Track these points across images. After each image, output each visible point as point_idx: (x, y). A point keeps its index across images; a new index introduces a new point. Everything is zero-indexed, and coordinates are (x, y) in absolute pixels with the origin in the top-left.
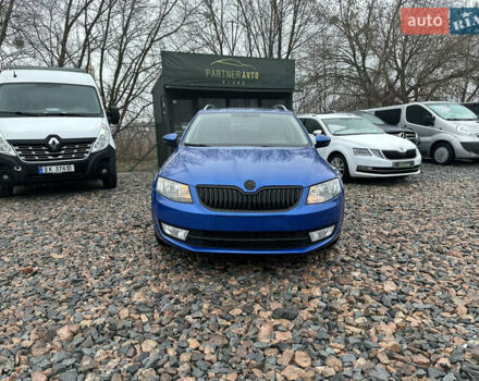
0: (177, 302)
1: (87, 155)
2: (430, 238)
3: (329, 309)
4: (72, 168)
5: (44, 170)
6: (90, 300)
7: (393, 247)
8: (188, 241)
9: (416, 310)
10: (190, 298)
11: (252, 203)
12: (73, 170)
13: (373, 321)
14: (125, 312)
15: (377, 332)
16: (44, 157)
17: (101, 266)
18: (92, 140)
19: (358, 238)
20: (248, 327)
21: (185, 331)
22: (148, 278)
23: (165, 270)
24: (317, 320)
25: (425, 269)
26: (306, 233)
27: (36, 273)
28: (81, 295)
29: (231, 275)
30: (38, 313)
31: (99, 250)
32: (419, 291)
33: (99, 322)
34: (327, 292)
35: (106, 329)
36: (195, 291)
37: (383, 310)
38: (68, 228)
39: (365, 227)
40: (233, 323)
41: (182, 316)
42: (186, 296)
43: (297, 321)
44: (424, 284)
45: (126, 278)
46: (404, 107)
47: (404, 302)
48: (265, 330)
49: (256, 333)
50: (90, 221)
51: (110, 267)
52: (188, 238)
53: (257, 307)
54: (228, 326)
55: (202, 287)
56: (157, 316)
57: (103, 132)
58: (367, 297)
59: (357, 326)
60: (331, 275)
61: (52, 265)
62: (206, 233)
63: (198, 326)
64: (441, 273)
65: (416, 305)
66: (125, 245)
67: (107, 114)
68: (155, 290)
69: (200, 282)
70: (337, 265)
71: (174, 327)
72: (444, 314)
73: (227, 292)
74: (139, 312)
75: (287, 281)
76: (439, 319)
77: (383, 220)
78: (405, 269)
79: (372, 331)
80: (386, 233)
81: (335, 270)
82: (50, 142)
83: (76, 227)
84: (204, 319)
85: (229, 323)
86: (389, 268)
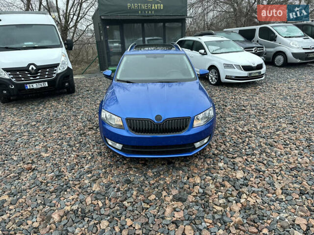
0: (118, 190)
1: (55, 75)
2: (266, 133)
3: (204, 194)
4: (46, 84)
5: (29, 87)
6: (68, 190)
7: (244, 142)
8: (122, 150)
9: (254, 192)
10: (126, 187)
11: (160, 129)
12: (47, 85)
13: (229, 201)
14: (89, 200)
15: (231, 210)
16: (27, 79)
17: (72, 163)
18: (57, 65)
19: (223, 135)
20: (159, 208)
21: (124, 213)
22: (100, 172)
23: (110, 166)
24: (197, 202)
25: (261, 160)
26: (193, 144)
27: (34, 169)
28: (63, 186)
29: (149, 167)
30: (39, 201)
31: (70, 149)
32: (256, 177)
33: (75, 207)
34: (204, 180)
35: (79, 213)
36: (128, 182)
37: (235, 193)
38: (49, 130)
39: (228, 126)
40: (150, 205)
41: (122, 201)
42: (123, 186)
43: (186, 203)
44: (260, 172)
45: (88, 172)
46: (257, 28)
47: (247, 186)
48: (168, 210)
49: (164, 213)
50: (62, 124)
51: (77, 164)
52: (122, 148)
53: (164, 193)
54: (148, 208)
55: (132, 178)
56: (107, 202)
57: (63, 58)
58: (226, 183)
59: (220, 205)
60: (206, 166)
61: (43, 162)
62: (133, 147)
63: (131, 208)
64: (270, 163)
65: (253, 189)
66: (85, 144)
67: (65, 44)
68: (105, 181)
69: (130, 175)
70: (210, 158)
71: (118, 210)
72: (269, 195)
73: (147, 182)
74: (97, 199)
75: (181, 172)
76: (265, 199)
77: (239, 119)
78: (249, 160)
79: (228, 209)
80: (241, 129)
81: (209, 162)
82: (30, 68)
83: (54, 129)
84: (134, 203)
85: (148, 206)
86: (240, 159)
